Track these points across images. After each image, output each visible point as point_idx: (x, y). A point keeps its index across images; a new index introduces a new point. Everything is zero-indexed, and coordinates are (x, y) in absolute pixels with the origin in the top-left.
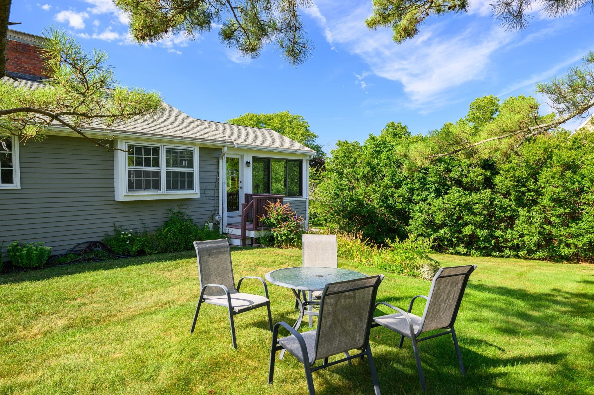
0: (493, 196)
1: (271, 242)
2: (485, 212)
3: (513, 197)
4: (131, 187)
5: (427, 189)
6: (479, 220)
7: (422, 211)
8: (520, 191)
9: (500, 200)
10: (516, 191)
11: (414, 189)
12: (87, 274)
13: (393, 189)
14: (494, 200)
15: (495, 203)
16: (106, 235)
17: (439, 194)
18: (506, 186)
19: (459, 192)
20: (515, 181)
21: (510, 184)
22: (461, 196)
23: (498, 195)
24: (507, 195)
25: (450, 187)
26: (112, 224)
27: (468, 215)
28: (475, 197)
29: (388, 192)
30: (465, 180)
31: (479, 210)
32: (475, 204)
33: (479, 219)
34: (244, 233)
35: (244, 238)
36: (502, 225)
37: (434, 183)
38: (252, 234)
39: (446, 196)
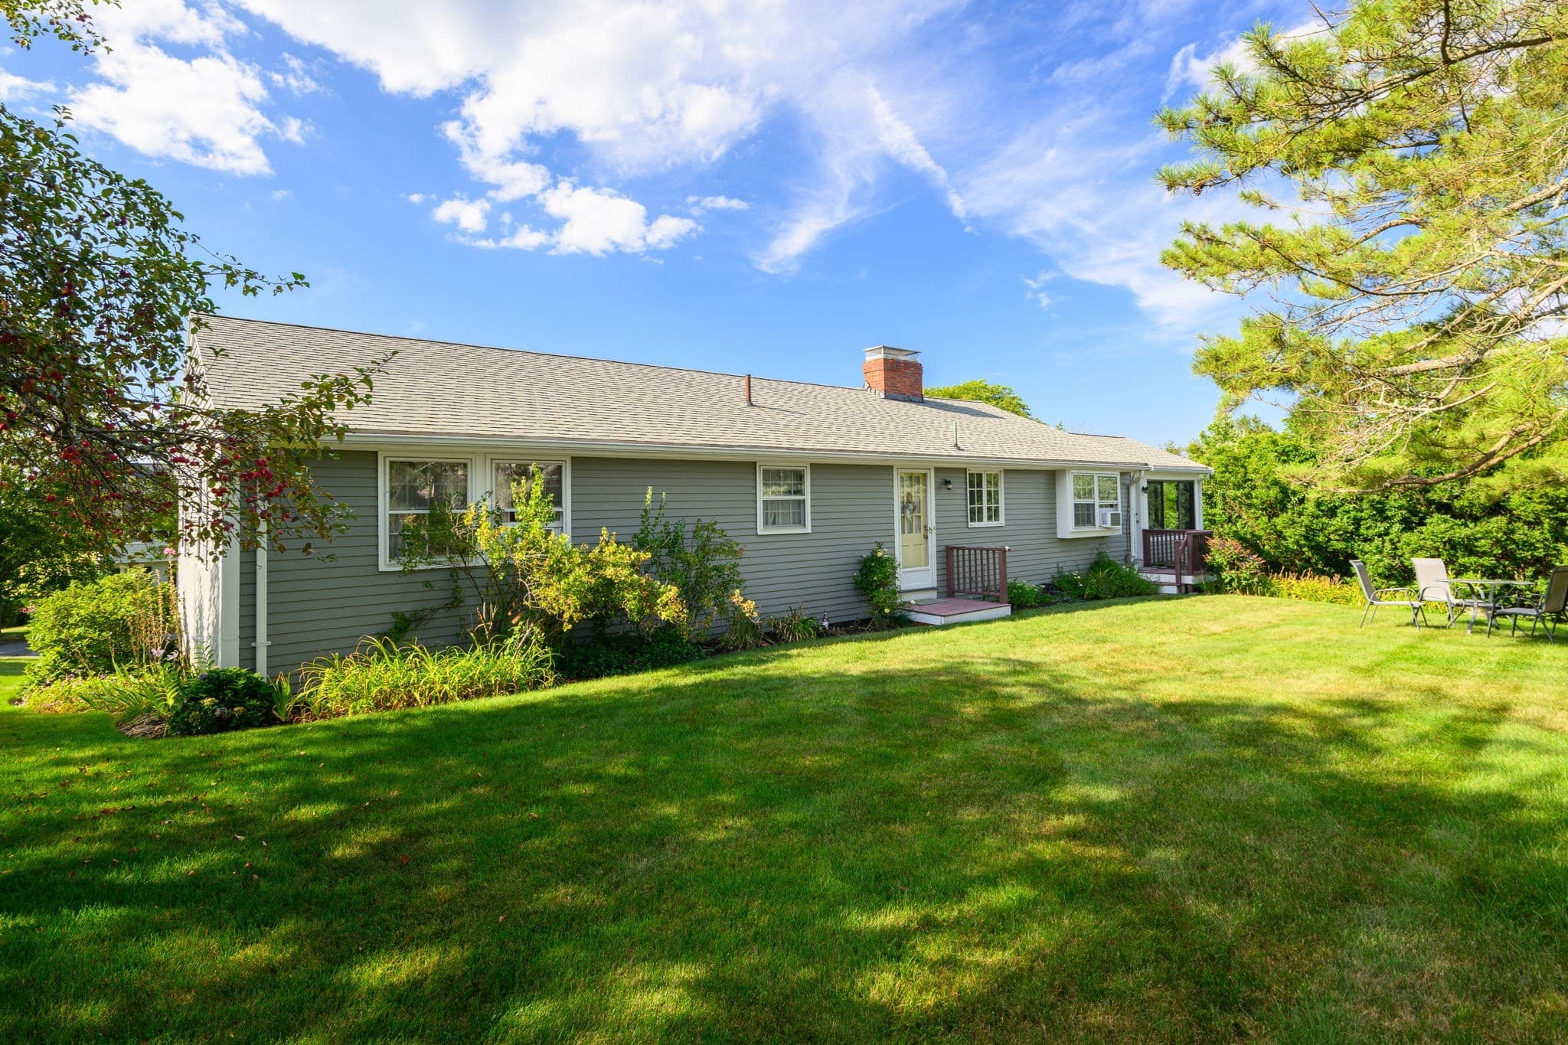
0: (1510, 526)
1: (1218, 588)
2: (1498, 551)
3: (1546, 526)
4: (1077, 523)
5: (1386, 519)
6: (1486, 563)
7: (1381, 552)
8: (1556, 519)
9: (1521, 532)
10: (1551, 519)
11: (1361, 519)
12: (1121, 607)
13: (1324, 520)
14: (1513, 532)
15: (1516, 537)
16: (1053, 577)
17: (1408, 526)
18: (1533, 511)
19: (1445, 521)
20: (1548, 504)
21: (1539, 507)
22: (1452, 528)
23: (1520, 524)
24: (1535, 523)
25: (1430, 514)
26: (1055, 565)
27: (1464, 556)
28: (1479, 529)
29: (1317, 524)
30: (1457, 504)
31: (1486, 549)
32: (1476, 540)
33: (1487, 561)
34: (1179, 579)
35: (1179, 585)
36: (1530, 571)
37: (1400, 508)
38: (1188, 580)
39: (1423, 529)
